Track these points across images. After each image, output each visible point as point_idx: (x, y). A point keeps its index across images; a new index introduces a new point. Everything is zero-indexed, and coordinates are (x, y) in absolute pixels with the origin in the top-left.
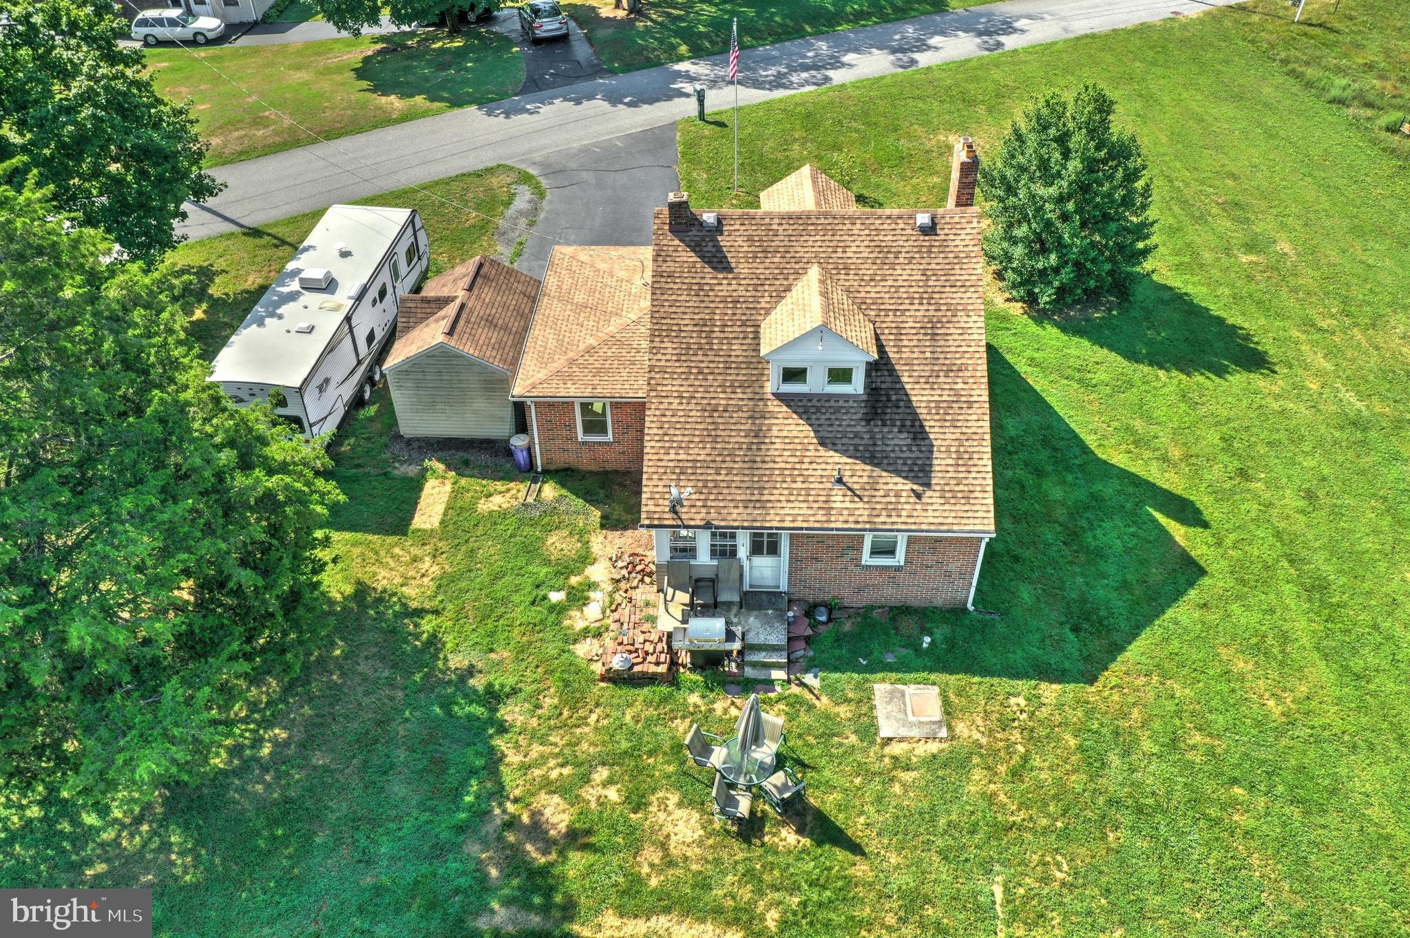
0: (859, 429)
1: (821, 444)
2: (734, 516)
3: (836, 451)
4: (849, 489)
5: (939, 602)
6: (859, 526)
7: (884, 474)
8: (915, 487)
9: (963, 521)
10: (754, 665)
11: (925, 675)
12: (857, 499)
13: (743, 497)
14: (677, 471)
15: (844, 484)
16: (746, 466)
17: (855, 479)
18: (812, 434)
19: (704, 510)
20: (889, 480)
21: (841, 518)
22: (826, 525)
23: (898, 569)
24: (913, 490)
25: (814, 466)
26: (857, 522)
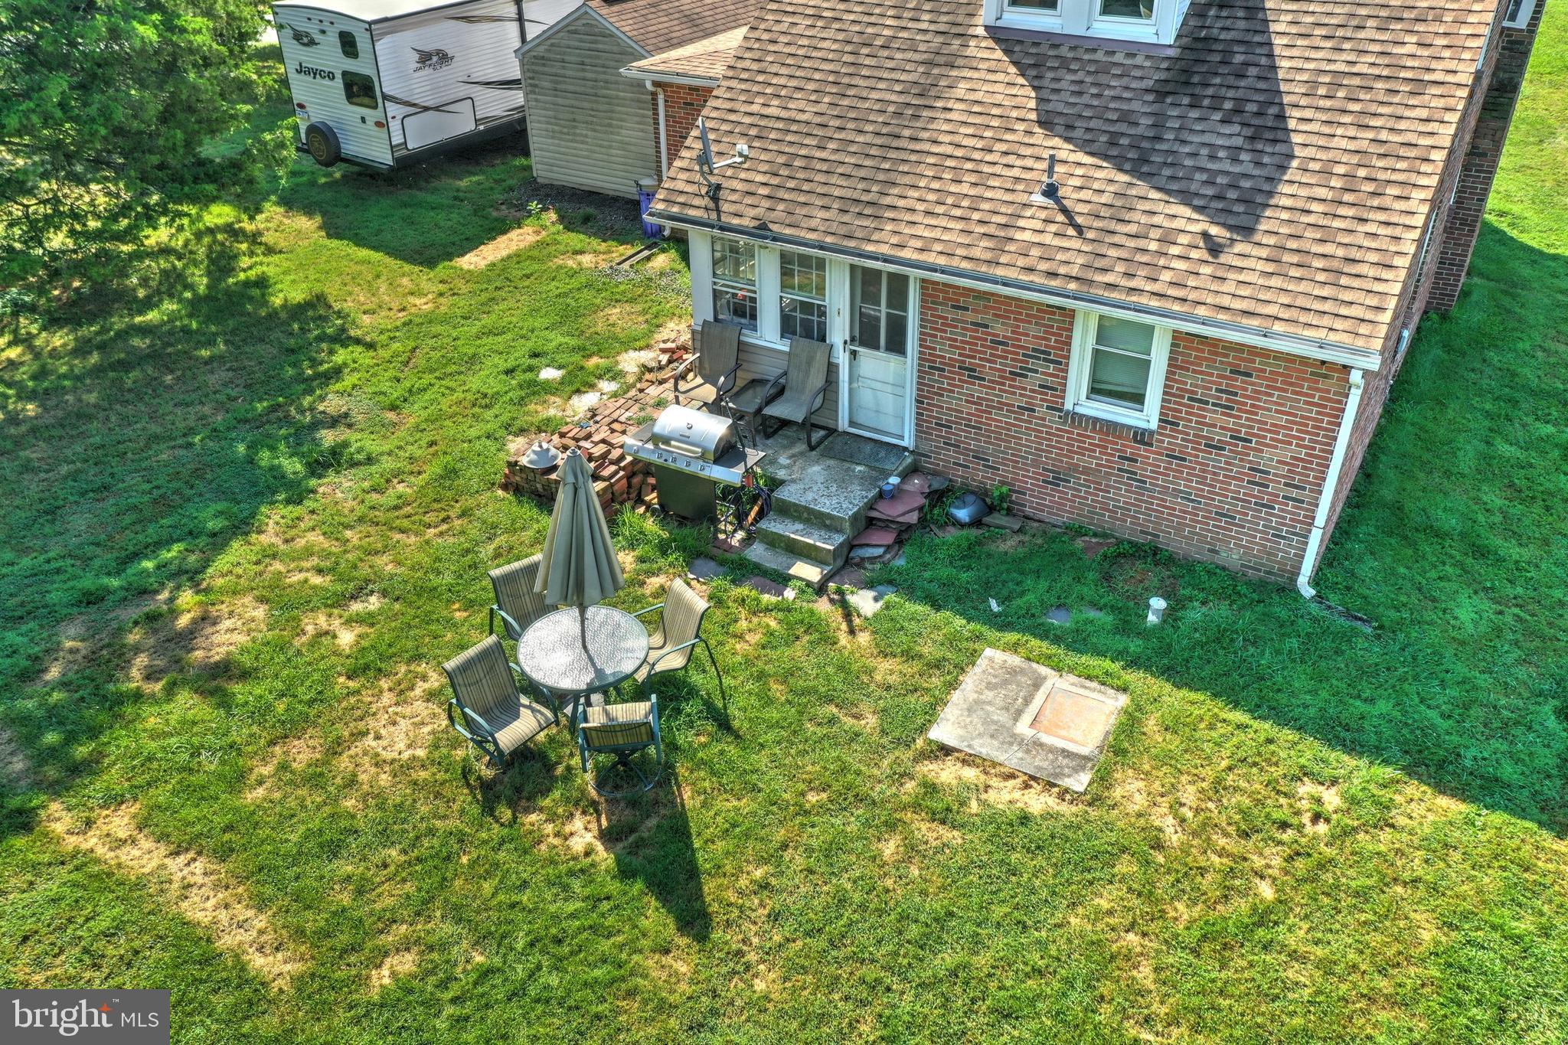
0: (1136, 106)
1: (1040, 123)
2: (813, 223)
3: (1068, 140)
4: (1064, 211)
5: (1232, 556)
6: (1054, 283)
7: (1154, 195)
8: (1214, 230)
9: (1304, 318)
10: (774, 542)
11: (1115, 667)
12: (1071, 232)
13: (848, 193)
14: (753, 132)
15: (1058, 201)
16: (879, 141)
17: (1085, 195)
18: (1032, 104)
19: (766, 204)
20: (1160, 207)
21: (1021, 262)
22: (984, 268)
23: (1142, 437)
24: (1205, 235)
25: (1010, 159)
26: (1053, 275)
